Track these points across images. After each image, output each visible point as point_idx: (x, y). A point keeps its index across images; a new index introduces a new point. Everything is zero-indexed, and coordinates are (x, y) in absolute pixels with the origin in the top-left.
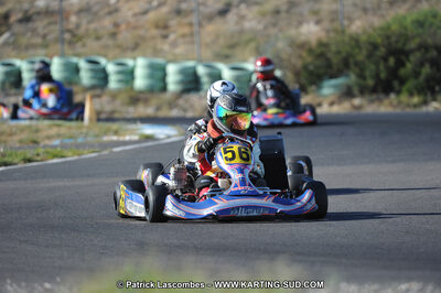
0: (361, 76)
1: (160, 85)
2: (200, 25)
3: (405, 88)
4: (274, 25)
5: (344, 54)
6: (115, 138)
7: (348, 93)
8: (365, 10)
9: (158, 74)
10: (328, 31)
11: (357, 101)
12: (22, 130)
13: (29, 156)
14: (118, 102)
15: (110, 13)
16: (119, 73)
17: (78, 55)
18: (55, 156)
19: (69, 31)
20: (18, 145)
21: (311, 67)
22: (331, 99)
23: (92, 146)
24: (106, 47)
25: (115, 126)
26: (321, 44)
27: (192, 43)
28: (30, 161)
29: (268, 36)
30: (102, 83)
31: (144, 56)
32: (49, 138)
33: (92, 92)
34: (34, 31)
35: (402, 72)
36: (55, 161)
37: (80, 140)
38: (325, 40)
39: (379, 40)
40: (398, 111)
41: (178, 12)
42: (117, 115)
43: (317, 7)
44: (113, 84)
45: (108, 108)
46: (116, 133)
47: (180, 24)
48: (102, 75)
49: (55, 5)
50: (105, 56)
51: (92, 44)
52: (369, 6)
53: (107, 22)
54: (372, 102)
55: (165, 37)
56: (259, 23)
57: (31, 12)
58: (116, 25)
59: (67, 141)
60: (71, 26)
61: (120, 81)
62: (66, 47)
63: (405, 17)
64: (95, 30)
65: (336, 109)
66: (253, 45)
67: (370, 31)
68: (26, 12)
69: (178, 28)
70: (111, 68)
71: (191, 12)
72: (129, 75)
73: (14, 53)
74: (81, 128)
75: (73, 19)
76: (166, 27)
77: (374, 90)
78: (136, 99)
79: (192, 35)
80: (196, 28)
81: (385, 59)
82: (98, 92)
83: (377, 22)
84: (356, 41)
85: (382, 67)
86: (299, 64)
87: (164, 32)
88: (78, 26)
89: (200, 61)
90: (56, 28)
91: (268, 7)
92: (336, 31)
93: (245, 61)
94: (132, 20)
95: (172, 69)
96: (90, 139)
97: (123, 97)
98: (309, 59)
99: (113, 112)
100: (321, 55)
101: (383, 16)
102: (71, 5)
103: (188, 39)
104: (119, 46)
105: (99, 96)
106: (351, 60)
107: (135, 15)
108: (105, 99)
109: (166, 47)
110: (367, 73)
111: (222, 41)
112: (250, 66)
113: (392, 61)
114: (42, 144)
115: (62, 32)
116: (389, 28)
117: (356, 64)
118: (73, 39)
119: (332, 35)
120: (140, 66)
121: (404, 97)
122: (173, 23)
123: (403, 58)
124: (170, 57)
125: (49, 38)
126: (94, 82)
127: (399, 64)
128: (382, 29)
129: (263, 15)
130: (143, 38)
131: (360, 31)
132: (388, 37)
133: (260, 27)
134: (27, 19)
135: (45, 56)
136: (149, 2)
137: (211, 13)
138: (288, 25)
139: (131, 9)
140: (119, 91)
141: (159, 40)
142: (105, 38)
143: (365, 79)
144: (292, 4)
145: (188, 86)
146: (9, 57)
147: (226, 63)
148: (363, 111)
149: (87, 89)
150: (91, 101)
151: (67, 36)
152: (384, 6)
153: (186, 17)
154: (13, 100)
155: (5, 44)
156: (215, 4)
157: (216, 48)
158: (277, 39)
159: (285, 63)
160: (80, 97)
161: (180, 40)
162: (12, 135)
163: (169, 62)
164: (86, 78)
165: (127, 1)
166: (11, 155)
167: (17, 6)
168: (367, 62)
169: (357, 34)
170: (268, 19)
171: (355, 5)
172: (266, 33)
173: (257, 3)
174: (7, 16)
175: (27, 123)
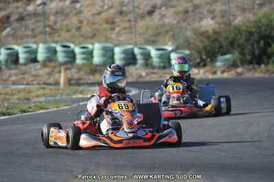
0: (242, 53)
1: (110, 61)
2: (135, 21)
3: (271, 61)
4: (185, 21)
5: (230, 39)
6: (81, 96)
7: (234, 65)
8: (244, 10)
9: (109, 54)
10: (219, 24)
11: (239, 70)
12: (20, 91)
13: (24, 108)
14: (83, 73)
15: (77, 14)
16: (83, 53)
17: (56, 42)
18: (42, 108)
19: (50, 26)
20: (17, 101)
21: (209, 48)
22: (223, 68)
23: (66, 101)
24: (74, 36)
25: (81, 88)
26: (215, 32)
27: (131, 33)
28: (25, 112)
29: (181, 28)
30: (71, 60)
31: (99, 42)
32: (38, 96)
33: (66, 66)
34: (26, 27)
35: (269, 50)
36: (41, 111)
37: (57, 98)
38: (218, 30)
39: (254, 29)
40: (267, 76)
41: (121, 13)
42: (82, 81)
43: (212, 8)
44: (79, 61)
45: (76, 76)
46: (81, 93)
47: (122, 21)
48: (71, 55)
49: (40, 9)
50: (73, 43)
51: (65, 35)
52: (246, 7)
54: (250, 70)
55: (113, 29)
56: (175, 19)
57: (24, 14)
58: (81, 22)
59: (50, 98)
60: (51, 23)
61: (84, 59)
62: (47, 37)
63: (270, 14)
64: (67, 26)
65: (226, 75)
66: (171, 33)
67: (248, 24)
68: (21, 14)
69: (121, 23)
70: (77, 50)
71: (130, 13)
72: (89, 55)
73: (13, 41)
74: (58, 90)
75: (52, 18)
76: (113, 23)
77: (250, 62)
78: (95, 70)
79: (130, 28)
80: (133, 23)
81: (258, 42)
82: (69, 66)
83: (252, 17)
84: (238, 30)
85: (255, 47)
86: (201, 46)
87: (112, 26)
88: (55, 23)
89: (136, 45)
90: (41, 24)
91: (181, 8)
92: (225, 24)
93: (166, 44)
94: (91, 18)
95: (117, 50)
96: (64, 97)
97: (86, 69)
98: (207, 43)
99: (80, 79)
100: (216, 40)
101: (255, 14)
102: (51, 9)
103: (128, 31)
104: (82, 36)
105: (69, 69)
106: (236, 43)
107: (92, 15)
108: (74, 70)
109: (113, 36)
110: (246, 51)
111: (150, 32)
112: (169, 48)
113: (262, 42)
114: (32, 101)
115: (45, 27)
116: (260, 21)
117: (239, 46)
118: (54, 31)
119: (222, 26)
120: (97, 49)
121: (270, 67)
122: (117, 20)
123: (271, 41)
124: (116, 42)
125: (37, 31)
126: (67, 59)
127: (268, 45)
128: (255, 22)
129: (177, 14)
130: (98, 30)
131: (241, 24)
132: (259, 28)
133: (175, 22)
134: (21, 19)
135: (35, 43)
136: (103, 6)
137: (142, 13)
138: (194, 20)
139: (89, 11)
140: (83, 65)
141: (109, 32)
142: (73, 30)
143: (245, 56)
144: (196, 7)
145: (129, 61)
146: (11, 44)
147: (153, 46)
148: (244, 76)
149: (62, 64)
150: (65, 72)
151: (48, 29)
152: (256, 7)
153: (126, 16)
154: (13, 72)
155: (8, 35)
156: (145, 8)
157: (147, 36)
158: (186, 29)
159: (192, 46)
160: (57, 69)
161: (123, 32)
162: (12, 95)
163: (116, 46)
164: (61, 57)
165: (87, 6)
166: (13, 108)
167: (15, 10)
168: (246, 44)
169: (240, 26)
170: (181, 16)
171: (237, 6)
172: (178, 26)
173: (173, 6)
174: (8, 17)
175: (23, 87)
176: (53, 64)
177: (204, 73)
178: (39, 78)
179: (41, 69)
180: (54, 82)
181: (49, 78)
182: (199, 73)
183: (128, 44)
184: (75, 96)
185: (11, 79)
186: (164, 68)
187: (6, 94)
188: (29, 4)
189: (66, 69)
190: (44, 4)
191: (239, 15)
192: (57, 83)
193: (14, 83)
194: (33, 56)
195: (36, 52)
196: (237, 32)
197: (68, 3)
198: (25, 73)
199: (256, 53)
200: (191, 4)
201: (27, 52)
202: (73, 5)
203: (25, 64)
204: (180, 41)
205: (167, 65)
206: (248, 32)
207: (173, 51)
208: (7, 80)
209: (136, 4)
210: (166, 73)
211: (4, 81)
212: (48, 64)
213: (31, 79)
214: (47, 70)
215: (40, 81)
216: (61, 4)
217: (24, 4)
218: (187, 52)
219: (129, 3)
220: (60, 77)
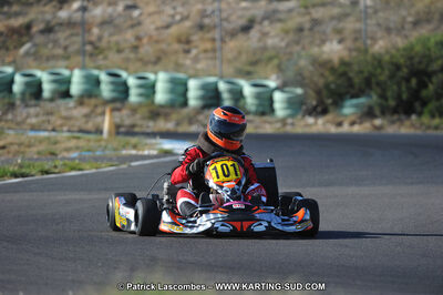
0: (383, 96)
1: (182, 99)
2: (223, 41)
3: (426, 110)
4: (297, 43)
5: (366, 74)
6: (134, 152)
7: (369, 114)
8: (388, 30)
9: (179, 88)
10: (350, 50)
11: (378, 122)
12: (41, 141)
13: (46, 167)
14: (138, 116)
15: (133, 26)
16: (140, 86)
17: (98, 68)
18: (73, 169)
19: (91, 43)
20: (35, 157)
21: (333, 86)
22: (353, 118)
23: (111, 159)
24: (127, 60)
25: (134, 140)
26: (343, 63)
27: (215, 58)
28: (47, 173)
29: (291, 53)
30: (123, 96)
31: (166, 70)
32: (68, 150)
33: (111, 106)
34: (56, 42)
35: (424, 93)
36: (73, 173)
37: (98, 153)
38: (347, 59)
39: (402, 61)
40: (419, 132)
41: (201, 27)
42: (137, 129)
43: (341, 25)
44: (134, 98)
45: (128, 122)
46: (135, 147)
47: (202, 39)
48: (122, 88)
49: (78, 16)
50: (126, 69)
51: (114, 57)
52: (392, 25)
53: (129, 35)
54: (393, 122)
55: (187, 52)
56: (282, 39)
57: (53, 23)
58: (139, 38)
59: (87, 154)
60: (93, 38)
61: (141, 95)
62: (87, 59)
63: (429, 39)
64: (117, 43)
65: (356, 129)
66: (276, 62)
67: (393, 52)
68: (48, 22)
69: (200, 43)
70: (132, 81)
71: (215, 27)
72: (150, 89)
73: (35, 64)
74: (100, 141)
75: (96, 31)
76: (188, 42)
77: (395, 111)
78: (156, 113)
79: (214, 50)
80: (218, 44)
81: (408, 80)
82: (118, 105)
83: (400, 42)
84: (378, 61)
85: (404, 88)
86: (321, 82)
87: (186, 47)
88: (100, 38)
89: (221, 77)
90: (78, 39)
91: (292, 24)
92: (358, 50)
93: (266, 78)
94: (154, 33)
95: (193, 84)
96: (107, 152)
97: (144, 111)
98: (331, 78)
99: (133, 126)
100: (344, 74)
101: (406, 37)
102: (94, 17)
103: (210, 55)
104: (141, 60)
105: (119, 110)
106: (373, 80)
107: (157, 29)
108: (125, 112)
109: (188, 62)
110: (389, 94)
111: (244, 57)
112: (272, 84)
113: (414, 82)
114: (59, 157)
115: (84, 44)
116: (411, 48)
117: (378, 84)
118: (95, 51)
119: (354, 54)
120: (162, 81)
121: (426, 119)
122: (194, 38)
123: (426, 79)
124: (191, 72)
125: (71, 49)
126: (115, 95)
127: (423, 85)
128: (405, 49)
130: (164, 53)
131: (383, 51)
132: (411, 58)
133: (283, 44)
134: (48, 30)
135: (67, 68)
136: (173, 16)
137: (234, 29)
138: (312, 43)
139: (153, 23)
140: (140, 105)
141: (181, 55)
142: (127, 51)
143: (386, 99)
144: (316, 22)
145: (209, 102)
146: (30, 67)
147: (247, 80)
148: (383, 132)
149: (107, 102)
150: (111, 115)
151: (88, 48)
152: (408, 26)
153: (208, 31)
154: (32, 111)
155: (27, 54)
156: (238, 21)
157: (238, 65)
158: (300, 57)
159: (307, 81)
160: (99, 110)
161: (202, 56)
162: (29, 146)
163: (191, 77)
164: (106, 90)
165: (150, 14)
166: (29, 166)
167: (40, 17)
168: (389, 83)
169: (380, 54)
170: (291, 36)
171: (379, 25)
172: (288, 50)
173: (280, 20)
174: (28, 27)
175: (45, 134)
176: (93, 101)
177: (324, 124)
178: (72, 122)
179: (75, 107)
180: (93, 130)
181: (87, 122)
182: (316, 123)
183: (210, 75)
184: (124, 152)
185: (29, 121)
186: (263, 114)
187: (20, 145)
188: (61, 8)
189: (113, 110)
190: (84, 9)
191: (381, 38)
192: (99, 131)
193: (34, 128)
194: (64, 88)
195: (68, 81)
196: (376, 63)
197: (120, 8)
198: (50, 113)
199: (405, 96)
200: (307, 18)
201: (54, 81)
202: (127, 12)
203: (52, 100)
204: (290, 74)
205: (267, 110)
206: (392, 63)
207: (277, 88)
208: (23, 122)
209: (224, 15)
210: (265, 122)
211: (18, 124)
212: (86, 100)
213: (59, 122)
214: (85, 110)
215: (73, 126)
216: (110, 10)
217: (55, 7)
218: (299, 91)
219: (213, 12)
220: (103, 121)
